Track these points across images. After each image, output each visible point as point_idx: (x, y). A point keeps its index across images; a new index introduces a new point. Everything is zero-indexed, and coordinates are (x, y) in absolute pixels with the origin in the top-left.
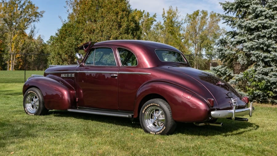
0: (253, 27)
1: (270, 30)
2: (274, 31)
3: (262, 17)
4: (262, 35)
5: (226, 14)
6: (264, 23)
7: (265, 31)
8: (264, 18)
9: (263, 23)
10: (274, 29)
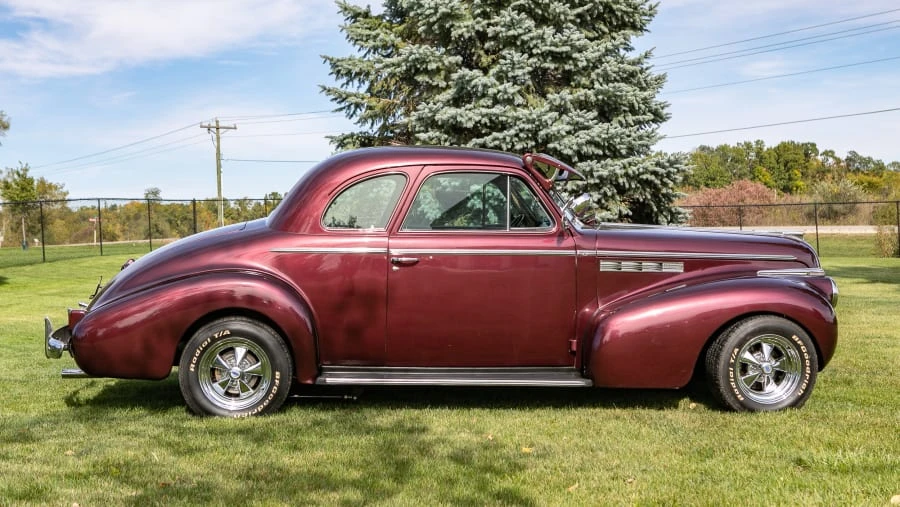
0: (470, 125)
1: (512, 132)
2: (521, 135)
3: (486, 99)
4: (492, 145)
5: (342, 86)
6: (497, 116)
7: (500, 135)
8: (490, 103)
9: (495, 115)
10: (521, 130)
